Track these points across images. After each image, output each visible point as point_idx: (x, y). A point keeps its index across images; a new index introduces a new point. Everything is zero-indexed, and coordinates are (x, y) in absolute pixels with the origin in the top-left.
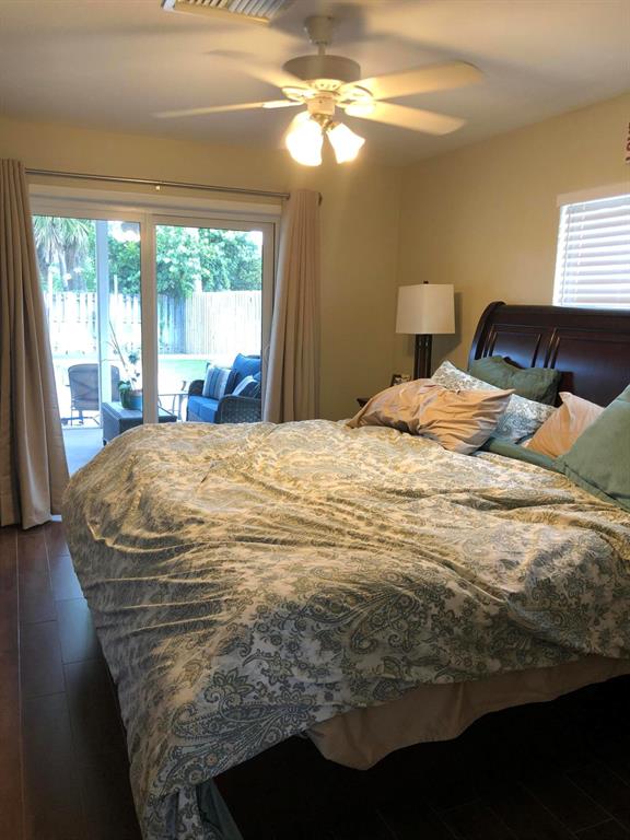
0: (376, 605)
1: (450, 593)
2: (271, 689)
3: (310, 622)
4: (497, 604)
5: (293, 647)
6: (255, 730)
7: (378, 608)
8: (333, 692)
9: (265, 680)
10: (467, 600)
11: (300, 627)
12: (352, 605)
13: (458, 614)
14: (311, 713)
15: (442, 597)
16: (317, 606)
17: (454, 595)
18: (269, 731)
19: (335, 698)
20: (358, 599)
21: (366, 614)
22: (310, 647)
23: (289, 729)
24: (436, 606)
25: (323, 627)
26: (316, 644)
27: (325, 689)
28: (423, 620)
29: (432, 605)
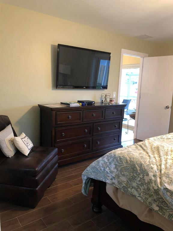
0: (129, 166)
1: (148, 175)
2: (101, 168)
3: (115, 160)
4: (158, 187)
5: (110, 163)
6: (97, 174)
7: (128, 166)
8: (113, 179)
9: (101, 165)
10: (151, 180)
11: (113, 161)
12: (124, 162)
13: (146, 182)
14: (107, 179)
15: (145, 174)
16: (118, 158)
17: (148, 176)
18: (98, 176)
19: (113, 181)
20: (127, 162)
21: (125, 166)
22: (113, 166)
23: (101, 179)
24: (143, 176)
25: (117, 163)
26: (114, 166)
27: (112, 177)
28: (137, 177)
29: (142, 175)
